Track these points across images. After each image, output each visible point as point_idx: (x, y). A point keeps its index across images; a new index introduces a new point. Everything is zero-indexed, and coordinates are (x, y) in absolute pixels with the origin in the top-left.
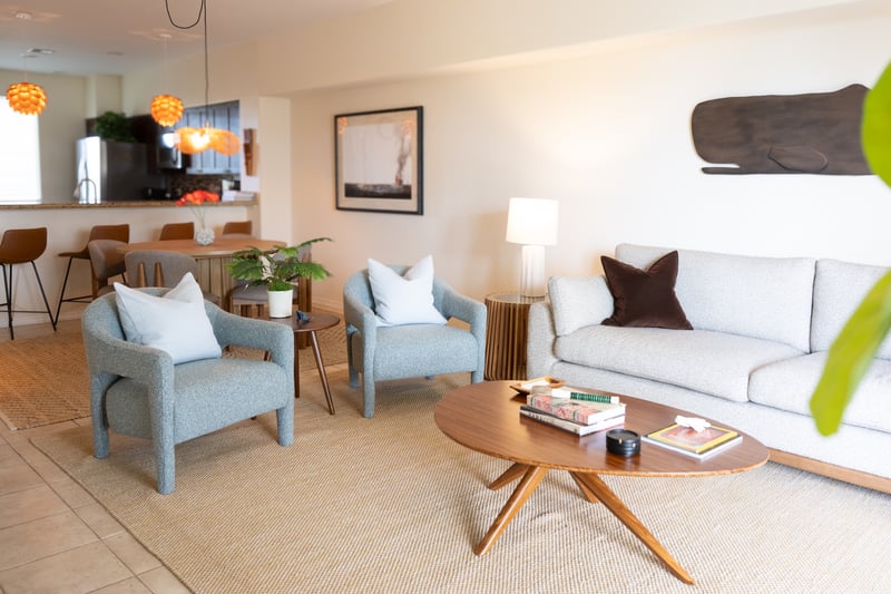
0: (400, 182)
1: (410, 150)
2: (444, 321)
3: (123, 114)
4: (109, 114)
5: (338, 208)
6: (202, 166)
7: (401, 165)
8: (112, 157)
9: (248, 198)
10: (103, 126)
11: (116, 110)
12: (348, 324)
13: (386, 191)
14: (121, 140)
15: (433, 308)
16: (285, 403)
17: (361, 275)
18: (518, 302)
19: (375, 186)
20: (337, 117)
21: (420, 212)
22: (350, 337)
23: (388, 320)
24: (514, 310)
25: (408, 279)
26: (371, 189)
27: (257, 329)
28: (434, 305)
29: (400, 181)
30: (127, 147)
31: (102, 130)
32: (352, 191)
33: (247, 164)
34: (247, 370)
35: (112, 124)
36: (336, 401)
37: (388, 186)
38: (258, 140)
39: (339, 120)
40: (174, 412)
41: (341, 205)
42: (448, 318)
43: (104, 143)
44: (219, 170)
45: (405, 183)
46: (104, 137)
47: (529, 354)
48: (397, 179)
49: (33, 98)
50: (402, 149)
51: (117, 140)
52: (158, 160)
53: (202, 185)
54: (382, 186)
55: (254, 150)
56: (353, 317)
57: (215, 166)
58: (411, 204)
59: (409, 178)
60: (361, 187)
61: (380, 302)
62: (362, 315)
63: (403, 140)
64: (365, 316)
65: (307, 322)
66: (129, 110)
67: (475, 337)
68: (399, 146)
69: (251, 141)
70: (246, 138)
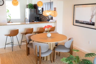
0: (91, 21)
4: (30, 4)
5: (73, 25)
7: (92, 17)
9: (55, 21)
20: (74, 5)
26: (83, 22)
32: (77, 22)
35: (30, 6)
45: (93, 21)
46: (29, 8)
48: (90, 20)
49: (16, 3)
50: (93, 13)
54: (86, 22)
60: (80, 21)
63: (93, 11)
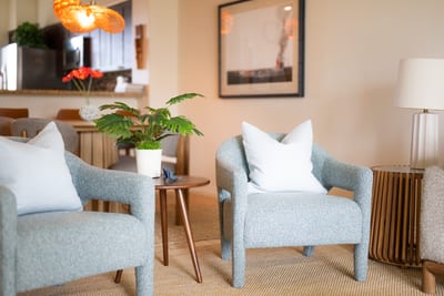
1: (291, 32)
2: (324, 190)
3: (37, 25)
4: (26, 24)
5: (221, 97)
6: (100, 65)
7: (283, 47)
8: (26, 61)
9: (138, 90)
10: (20, 35)
11: (32, 22)
12: (220, 190)
13: (268, 75)
14: (35, 47)
15: (312, 175)
16: (143, 261)
17: (235, 140)
18: (408, 171)
19: (257, 72)
20: (220, 7)
21: (301, 94)
22: (222, 204)
23: (262, 186)
24: (404, 180)
25: (285, 143)
26: (252, 75)
27: (117, 180)
28: (313, 172)
29: (280, 64)
30: (40, 52)
31: (19, 38)
32: (234, 78)
33: (138, 58)
34: (101, 220)
35: (28, 33)
36: (204, 270)
37: (270, 70)
38: (148, 34)
39: (223, 9)
40: (16, 257)
41: (223, 93)
42: (328, 187)
43: (21, 49)
44: (114, 68)
45: (286, 65)
46: (21, 44)
47: (423, 225)
48: (278, 62)
50: (284, 31)
51: (31, 47)
52: (65, 63)
53: (102, 85)
54: (263, 71)
55: (144, 43)
56: (224, 180)
57: (111, 63)
58: (292, 87)
59: (291, 60)
60: (242, 74)
61: (254, 167)
62: (232, 174)
63: (284, 22)
64: (236, 174)
65: (175, 181)
66: (43, 21)
67: (360, 205)
68: (281, 28)
69: (142, 36)
70: (137, 34)
